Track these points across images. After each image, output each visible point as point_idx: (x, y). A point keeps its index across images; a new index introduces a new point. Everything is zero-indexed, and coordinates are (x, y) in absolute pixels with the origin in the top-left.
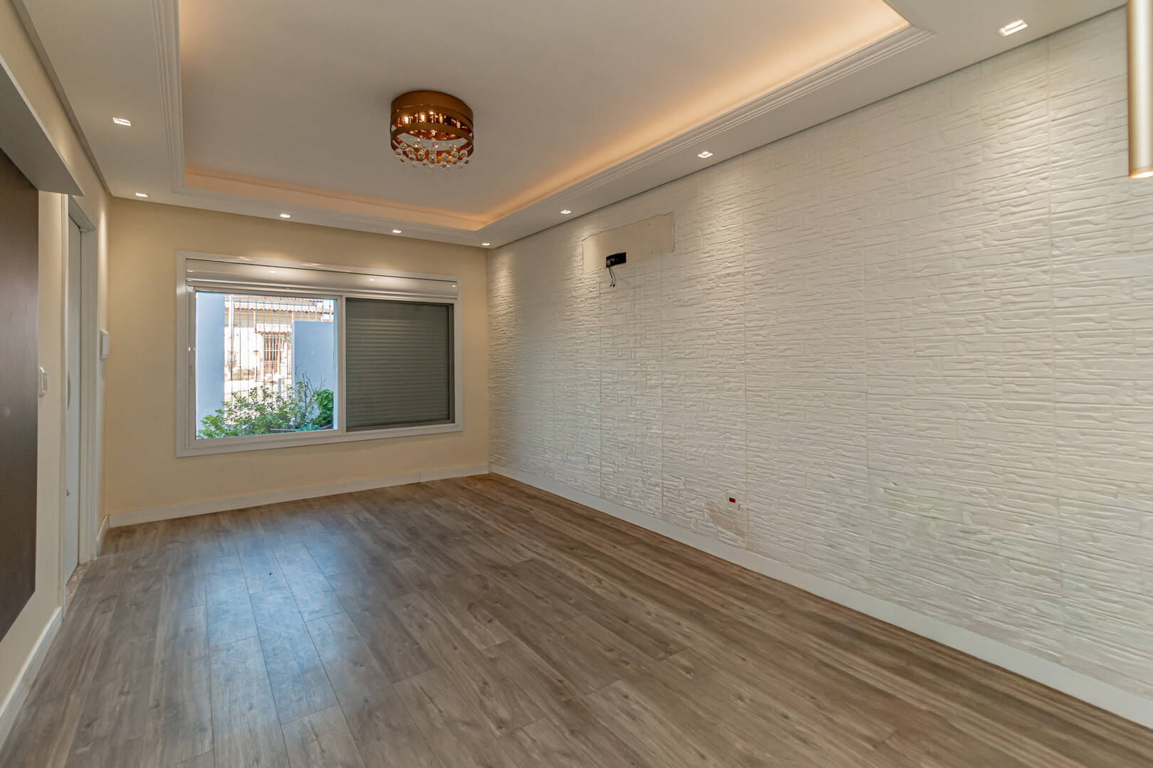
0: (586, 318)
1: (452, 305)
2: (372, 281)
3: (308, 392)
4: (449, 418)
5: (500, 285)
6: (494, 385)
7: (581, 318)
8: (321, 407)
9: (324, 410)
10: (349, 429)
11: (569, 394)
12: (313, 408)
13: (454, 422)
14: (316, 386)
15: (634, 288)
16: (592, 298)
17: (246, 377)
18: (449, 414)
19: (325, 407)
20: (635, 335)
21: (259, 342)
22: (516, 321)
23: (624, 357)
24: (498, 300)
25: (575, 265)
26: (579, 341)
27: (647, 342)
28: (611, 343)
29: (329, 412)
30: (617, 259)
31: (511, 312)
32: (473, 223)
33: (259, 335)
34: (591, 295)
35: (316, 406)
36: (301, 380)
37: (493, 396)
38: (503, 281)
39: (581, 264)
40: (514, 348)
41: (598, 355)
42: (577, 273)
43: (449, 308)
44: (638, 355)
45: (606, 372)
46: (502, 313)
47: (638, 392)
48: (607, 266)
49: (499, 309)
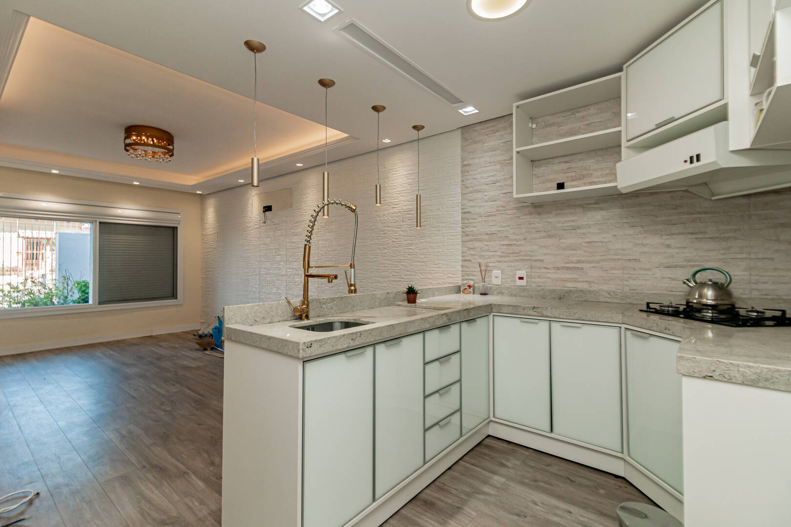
0: (253, 239)
1: (177, 228)
2: (119, 212)
3: (69, 282)
4: (173, 296)
5: (209, 217)
6: (205, 276)
7: (251, 239)
8: (81, 292)
9: (83, 294)
10: (99, 304)
11: (245, 281)
12: (73, 293)
13: (176, 298)
14: (77, 277)
15: (275, 224)
16: (256, 228)
17: (9, 273)
18: (173, 293)
19: (83, 292)
20: (276, 249)
21: (19, 245)
22: (218, 239)
23: (270, 260)
24: (207, 226)
25: (248, 209)
26: (250, 251)
27: (281, 253)
28: (264, 252)
29: (87, 295)
30: (268, 209)
31: (215, 233)
32: (190, 180)
33: (21, 239)
34: (256, 226)
35: (76, 291)
36: (64, 274)
37: (204, 283)
38: (211, 214)
39: (251, 209)
40: (217, 254)
41: (259, 259)
42: (250, 214)
43: (174, 230)
44: (276, 259)
45: (262, 268)
46: (209, 233)
47: (276, 279)
48: (264, 212)
49: (208, 230)
